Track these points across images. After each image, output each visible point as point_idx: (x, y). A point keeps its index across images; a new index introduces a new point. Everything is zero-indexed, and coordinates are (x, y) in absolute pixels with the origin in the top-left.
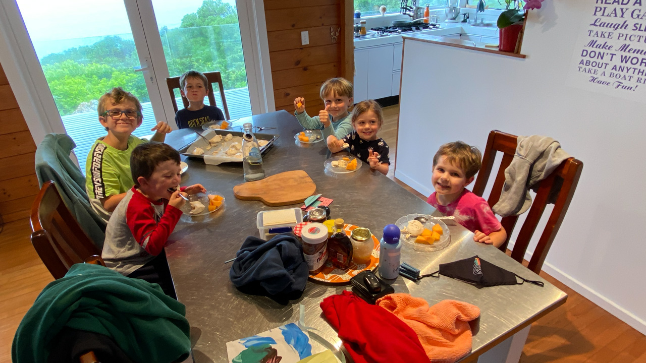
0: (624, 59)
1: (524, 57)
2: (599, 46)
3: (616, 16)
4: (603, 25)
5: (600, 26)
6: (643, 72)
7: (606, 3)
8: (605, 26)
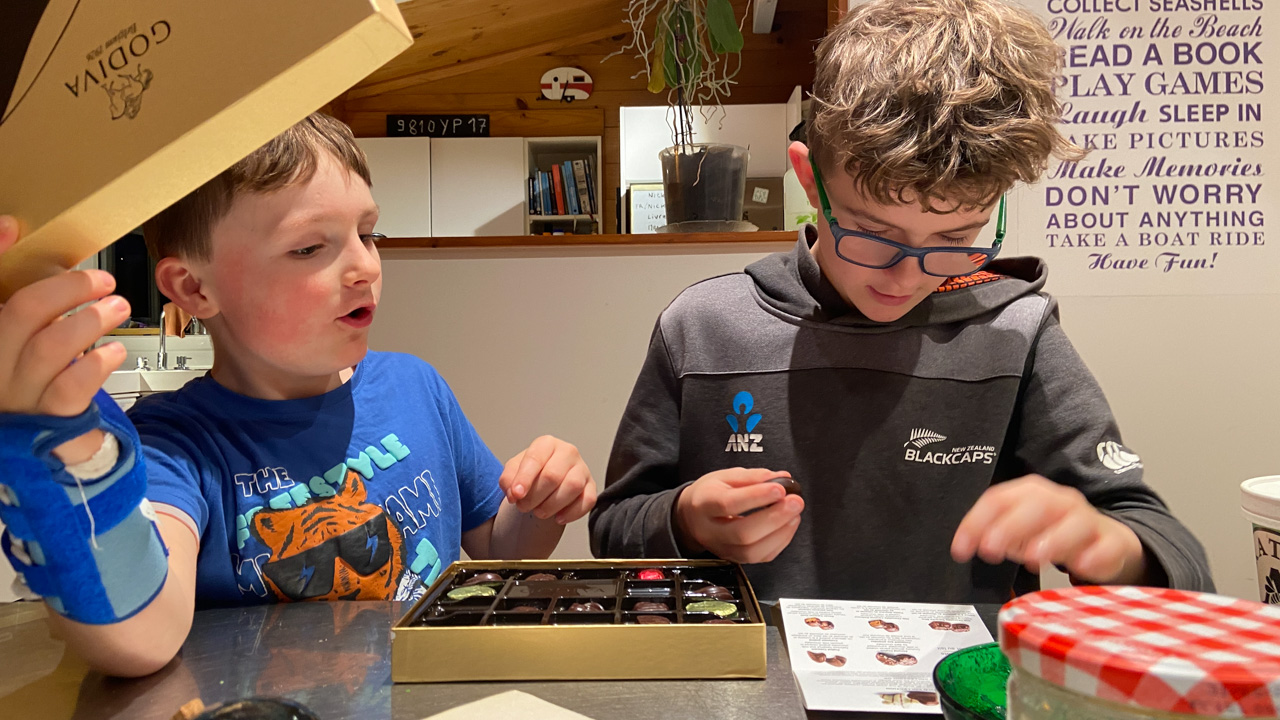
2: (1087, 173)
3: (1109, 93)
5: (1075, 121)
6: (1217, 218)
7: (1073, 64)
8: (1090, 118)
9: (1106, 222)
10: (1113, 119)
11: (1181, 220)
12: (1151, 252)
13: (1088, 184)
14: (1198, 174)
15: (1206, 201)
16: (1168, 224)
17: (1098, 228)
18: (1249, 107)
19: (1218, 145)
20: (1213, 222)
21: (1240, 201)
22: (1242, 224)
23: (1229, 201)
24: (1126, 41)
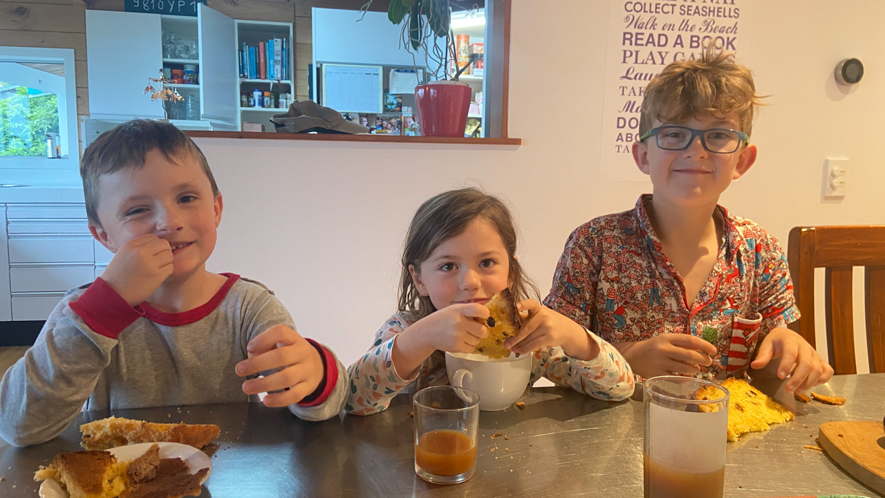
3: (654, 63)
4: (638, 77)
5: (635, 78)
7: (636, 44)
8: (643, 77)
24: (665, 32)
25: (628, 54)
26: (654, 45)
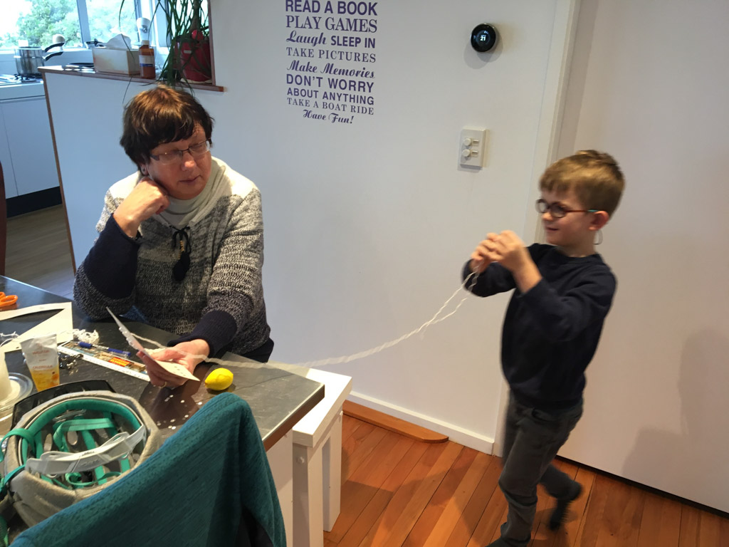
0: (332, 83)
1: (221, 89)
2: (302, 69)
3: (311, 27)
4: (300, 39)
5: (297, 41)
6: (354, 98)
7: (296, 10)
8: (303, 40)
9: (310, 95)
10: (312, 42)
11: (339, 97)
12: (327, 112)
13: (303, 74)
14: (346, 74)
15: (350, 89)
16: (334, 99)
17: (307, 98)
18: (370, 39)
19: (355, 60)
20: (352, 100)
21: (364, 91)
22: (364, 103)
23: (359, 90)
25: (291, 19)
26: (310, 11)
